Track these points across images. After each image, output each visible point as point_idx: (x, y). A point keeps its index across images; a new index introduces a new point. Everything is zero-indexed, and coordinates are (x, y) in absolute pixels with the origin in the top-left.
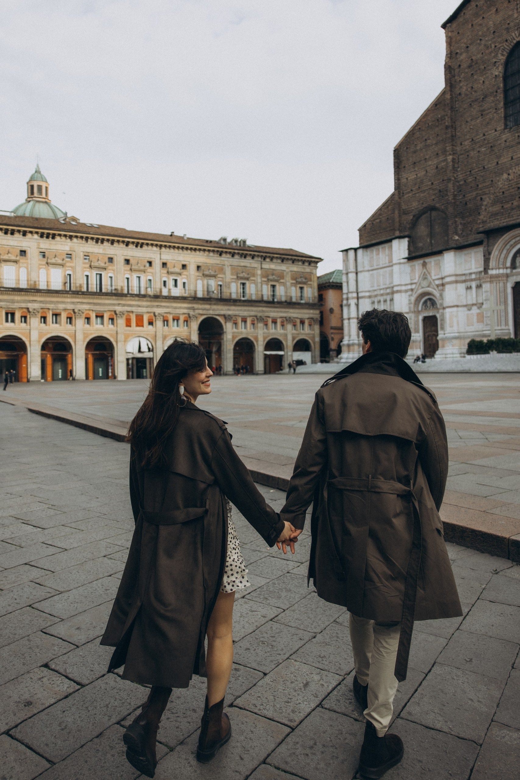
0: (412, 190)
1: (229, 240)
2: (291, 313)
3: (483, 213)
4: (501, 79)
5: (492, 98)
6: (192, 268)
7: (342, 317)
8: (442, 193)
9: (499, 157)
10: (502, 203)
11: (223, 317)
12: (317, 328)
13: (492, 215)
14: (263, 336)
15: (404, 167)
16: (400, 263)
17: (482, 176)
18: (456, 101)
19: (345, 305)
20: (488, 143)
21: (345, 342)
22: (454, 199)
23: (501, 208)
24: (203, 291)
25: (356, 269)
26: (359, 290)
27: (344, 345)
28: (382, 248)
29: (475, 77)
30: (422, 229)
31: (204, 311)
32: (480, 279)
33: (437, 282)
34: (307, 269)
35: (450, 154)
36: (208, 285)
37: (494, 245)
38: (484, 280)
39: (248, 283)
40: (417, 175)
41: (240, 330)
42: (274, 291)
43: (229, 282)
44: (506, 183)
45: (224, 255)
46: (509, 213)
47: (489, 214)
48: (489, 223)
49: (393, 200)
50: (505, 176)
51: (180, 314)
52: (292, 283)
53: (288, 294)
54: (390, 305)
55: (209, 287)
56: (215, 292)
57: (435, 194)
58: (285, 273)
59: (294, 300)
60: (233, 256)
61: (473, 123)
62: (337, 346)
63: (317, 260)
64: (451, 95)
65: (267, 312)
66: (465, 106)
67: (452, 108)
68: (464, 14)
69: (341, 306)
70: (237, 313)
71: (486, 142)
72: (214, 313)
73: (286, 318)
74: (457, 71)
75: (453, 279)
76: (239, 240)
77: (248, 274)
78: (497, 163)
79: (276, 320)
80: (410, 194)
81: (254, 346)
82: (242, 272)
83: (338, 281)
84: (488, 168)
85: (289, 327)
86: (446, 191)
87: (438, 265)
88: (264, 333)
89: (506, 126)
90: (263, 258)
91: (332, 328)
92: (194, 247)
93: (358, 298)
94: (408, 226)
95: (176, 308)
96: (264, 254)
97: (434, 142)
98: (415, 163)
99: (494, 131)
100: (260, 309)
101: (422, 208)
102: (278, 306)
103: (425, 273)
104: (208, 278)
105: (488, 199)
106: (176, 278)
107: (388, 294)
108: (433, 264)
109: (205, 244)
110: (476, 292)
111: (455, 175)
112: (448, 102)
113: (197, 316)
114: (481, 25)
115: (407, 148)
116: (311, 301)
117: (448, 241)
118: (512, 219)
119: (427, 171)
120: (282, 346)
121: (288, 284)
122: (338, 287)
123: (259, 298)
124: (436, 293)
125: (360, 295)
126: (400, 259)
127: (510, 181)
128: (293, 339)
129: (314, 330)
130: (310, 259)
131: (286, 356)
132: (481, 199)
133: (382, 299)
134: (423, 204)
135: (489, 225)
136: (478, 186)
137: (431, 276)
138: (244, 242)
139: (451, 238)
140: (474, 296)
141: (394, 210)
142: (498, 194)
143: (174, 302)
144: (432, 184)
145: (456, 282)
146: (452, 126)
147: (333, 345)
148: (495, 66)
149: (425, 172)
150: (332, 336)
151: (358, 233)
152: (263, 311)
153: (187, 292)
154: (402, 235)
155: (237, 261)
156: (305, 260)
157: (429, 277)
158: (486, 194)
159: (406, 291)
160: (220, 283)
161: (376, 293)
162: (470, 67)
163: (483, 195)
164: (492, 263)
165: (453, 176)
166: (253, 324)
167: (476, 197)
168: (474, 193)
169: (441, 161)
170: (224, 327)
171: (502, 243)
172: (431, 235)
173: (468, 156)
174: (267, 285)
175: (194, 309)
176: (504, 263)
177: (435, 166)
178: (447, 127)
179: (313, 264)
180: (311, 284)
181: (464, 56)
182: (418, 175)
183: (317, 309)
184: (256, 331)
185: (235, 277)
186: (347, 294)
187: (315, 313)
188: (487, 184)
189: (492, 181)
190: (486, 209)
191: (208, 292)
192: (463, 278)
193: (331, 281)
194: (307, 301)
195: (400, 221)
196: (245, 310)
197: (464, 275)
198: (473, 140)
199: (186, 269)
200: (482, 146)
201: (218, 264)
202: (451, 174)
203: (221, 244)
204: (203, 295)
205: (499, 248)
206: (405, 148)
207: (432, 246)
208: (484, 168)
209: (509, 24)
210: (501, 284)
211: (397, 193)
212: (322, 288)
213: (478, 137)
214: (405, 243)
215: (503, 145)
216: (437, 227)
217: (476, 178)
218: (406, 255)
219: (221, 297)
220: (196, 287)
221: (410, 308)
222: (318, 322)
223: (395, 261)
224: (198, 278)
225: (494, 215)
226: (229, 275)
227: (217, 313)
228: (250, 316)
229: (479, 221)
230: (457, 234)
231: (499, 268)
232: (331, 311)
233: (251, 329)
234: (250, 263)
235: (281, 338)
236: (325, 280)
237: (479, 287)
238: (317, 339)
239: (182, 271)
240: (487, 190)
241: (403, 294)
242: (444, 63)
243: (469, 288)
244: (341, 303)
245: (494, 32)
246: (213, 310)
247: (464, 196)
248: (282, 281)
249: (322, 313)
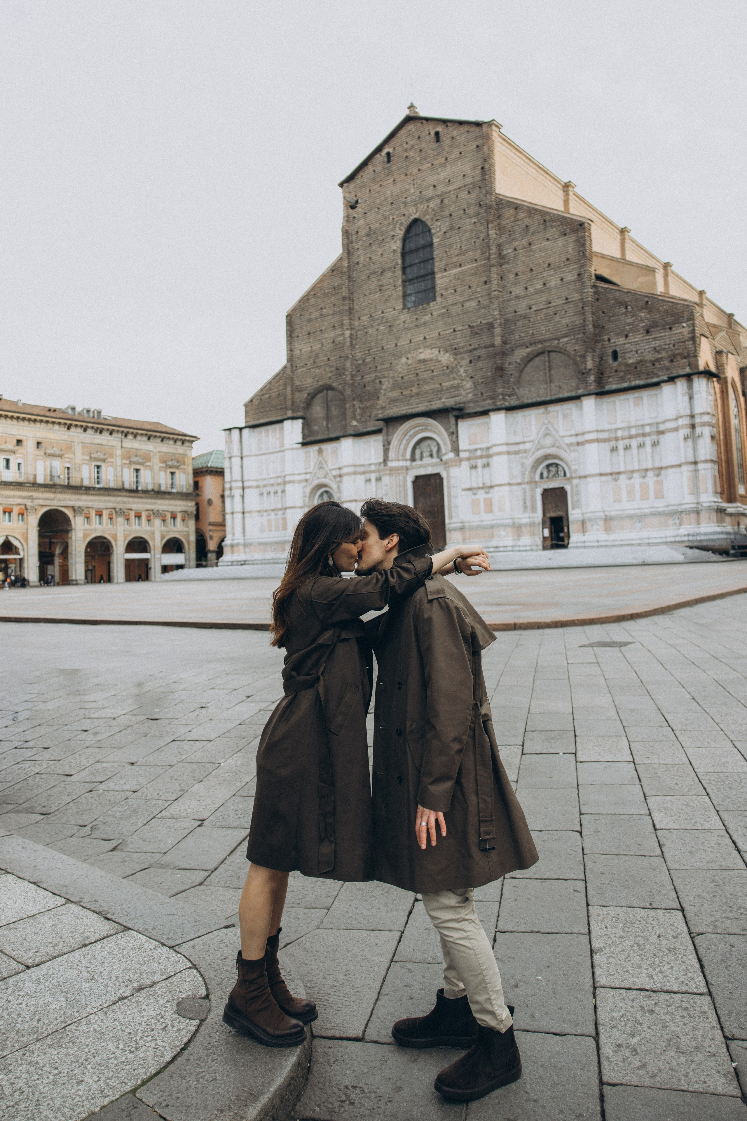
0: (306, 364)
1: (79, 409)
2: (159, 505)
3: (382, 398)
4: (399, 255)
5: (390, 274)
6: (30, 445)
7: (224, 510)
8: (339, 371)
9: (398, 338)
10: (401, 389)
11: (71, 510)
12: (192, 524)
13: (391, 401)
14: (124, 534)
15: (298, 336)
16: (293, 449)
17: (381, 357)
18: (354, 270)
19: (228, 497)
20: (387, 322)
21: (227, 542)
22: (352, 380)
23: (399, 394)
24: (45, 475)
25: (242, 454)
26: (245, 479)
27: (226, 545)
28: (272, 429)
29: (374, 247)
30: (318, 411)
31: (47, 501)
32: (379, 471)
33: (335, 473)
34: (179, 449)
35: (347, 329)
36: (51, 468)
37: (394, 435)
38: (383, 473)
39: (103, 465)
40: (311, 347)
41: (93, 526)
42: (137, 477)
43: (80, 464)
44: (405, 368)
45: (73, 429)
46: (409, 401)
47: (388, 400)
48: (388, 409)
49: (284, 373)
50: (404, 360)
51: (13, 505)
52: (160, 467)
53: (156, 481)
54: (282, 497)
55: (53, 470)
56: (62, 476)
57: (331, 372)
58: (152, 453)
59: (163, 488)
60: (85, 430)
61: (371, 297)
62: (217, 546)
63: (191, 439)
64: (349, 262)
65: (129, 503)
66: (363, 278)
67: (349, 278)
68: (362, 176)
69: (223, 496)
70: (90, 504)
71: (385, 320)
72: (59, 504)
73: (153, 510)
74: (354, 237)
75: (351, 469)
76: (92, 410)
77: (105, 455)
78: (396, 345)
79: (141, 513)
80: (304, 369)
81: (112, 546)
82: (97, 452)
83: (219, 465)
84: (387, 349)
85: (157, 522)
86: (344, 369)
87: (335, 452)
88: (124, 530)
89: (405, 307)
90: (124, 434)
91: (210, 524)
92: (33, 417)
93: (243, 488)
94: (302, 405)
95: (7, 497)
96: (126, 430)
97: (331, 312)
98: (309, 333)
99: (392, 310)
100: (120, 499)
101: (317, 386)
102: (143, 495)
103: (320, 461)
104: (52, 458)
105: (387, 383)
106: (8, 457)
107: (279, 484)
108: (330, 451)
109: (48, 414)
110: (376, 485)
111: (353, 353)
112: (345, 270)
113: (36, 507)
114: (378, 192)
115: (301, 315)
116: (185, 490)
117: (346, 425)
118: (411, 407)
119: (322, 345)
120: (148, 547)
121: (156, 468)
122: (219, 473)
123: (119, 486)
124: (333, 485)
125: (246, 484)
126: (292, 444)
127: (409, 365)
128: (162, 537)
129: (187, 526)
130: (184, 438)
131: (153, 560)
132: (380, 382)
133: (272, 489)
134: (318, 381)
135: (388, 411)
136: (376, 367)
137: (327, 466)
138: (99, 413)
139: (349, 423)
140: (374, 489)
141: (285, 385)
142: (397, 379)
143: (6, 489)
144: (329, 359)
145: (355, 473)
146: (350, 298)
147: (212, 545)
148: (393, 239)
149: (320, 346)
150: (211, 533)
151: (243, 409)
152: (124, 502)
153: (23, 475)
154: (295, 415)
155: (90, 437)
156: (177, 439)
157: (325, 466)
158: (385, 377)
159: (300, 482)
160: (68, 465)
161: (265, 482)
162: (368, 235)
163: (382, 378)
164: (392, 454)
165: (351, 354)
166: (111, 519)
167: (375, 379)
168: (373, 375)
169: (339, 335)
170: (73, 522)
171: (401, 434)
172: (328, 417)
173: (366, 333)
174: (129, 468)
175: (32, 498)
176: (404, 455)
177: (332, 339)
178: (344, 298)
179: (186, 444)
180: (184, 469)
181: (361, 222)
182: (314, 348)
183: (191, 500)
184: (115, 527)
185: (88, 458)
186: (230, 482)
187: (190, 506)
188: (386, 367)
189: (391, 364)
190: (385, 394)
191: (52, 477)
192: (362, 469)
193: (209, 465)
194: (180, 490)
195: (293, 399)
196: (100, 501)
197: (363, 465)
198: (371, 316)
199: (22, 446)
200: (381, 324)
201: (65, 441)
202: (349, 352)
203: (68, 413)
204: (45, 480)
205: (398, 438)
206: (299, 315)
207: (328, 430)
208: (383, 348)
209: (406, 198)
210: (401, 478)
211: (289, 365)
212: (197, 473)
213: (377, 313)
214: (298, 424)
215: (401, 326)
216: (334, 409)
217: (374, 358)
218: (300, 440)
219: (68, 483)
220: (36, 470)
221: (304, 501)
222: (194, 516)
223: (287, 446)
224: (38, 457)
225: (394, 401)
226: (79, 456)
227: (63, 503)
228: (107, 508)
229: (378, 407)
230: (354, 418)
231: (399, 460)
232: (210, 502)
233: (107, 525)
234: (108, 440)
235: (146, 537)
236: (201, 464)
237: (379, 479)
238: (193, 538)
239: (16, 448)
240: (386, 373)
241: (297, 485)
242: (341, 226)
243: (369, 480)
244: (221, 493)
245: (392, 203)
246: (59, 500)
247: (363, 377)
248: (148, 464)
249: (197, 505)
